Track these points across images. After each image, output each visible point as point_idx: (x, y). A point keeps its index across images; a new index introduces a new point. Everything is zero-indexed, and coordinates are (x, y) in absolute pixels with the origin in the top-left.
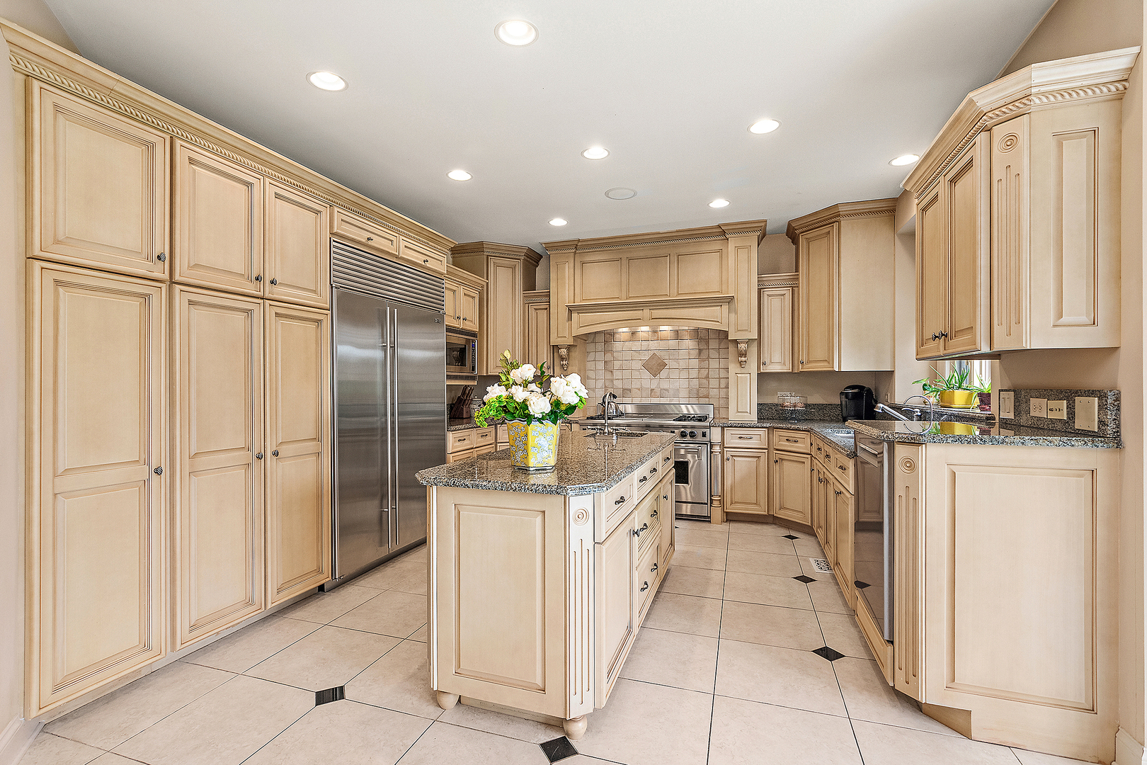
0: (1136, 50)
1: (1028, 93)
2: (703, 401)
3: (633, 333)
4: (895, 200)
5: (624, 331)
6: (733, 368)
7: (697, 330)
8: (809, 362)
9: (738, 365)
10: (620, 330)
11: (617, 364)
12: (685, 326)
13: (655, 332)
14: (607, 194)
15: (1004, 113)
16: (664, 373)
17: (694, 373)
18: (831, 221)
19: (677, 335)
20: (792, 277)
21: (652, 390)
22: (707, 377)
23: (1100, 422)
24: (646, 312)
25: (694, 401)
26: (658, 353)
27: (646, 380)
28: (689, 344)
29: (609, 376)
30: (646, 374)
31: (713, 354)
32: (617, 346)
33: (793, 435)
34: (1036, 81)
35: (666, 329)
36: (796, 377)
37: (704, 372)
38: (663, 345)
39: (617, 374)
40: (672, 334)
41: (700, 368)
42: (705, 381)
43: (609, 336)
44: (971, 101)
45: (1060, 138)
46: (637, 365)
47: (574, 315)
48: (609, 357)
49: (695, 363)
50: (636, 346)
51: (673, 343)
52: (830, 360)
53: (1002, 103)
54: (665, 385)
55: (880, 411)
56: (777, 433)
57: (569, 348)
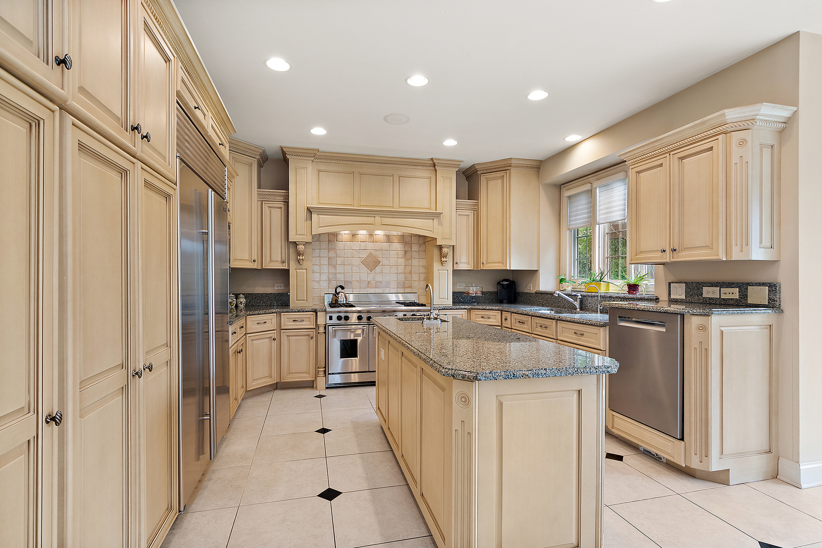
0: (795, 109)
1: (754, 117)
2: (408, 290)
3: (354, 235)
4: (541, 161)
5: (345, 234)
6: (436, 266)
7: (403, 236)
8: (488, 263)
9: (440, 264)
10: (343, 232)
11: (339, 261)
12: (395, 232)
13: (371, 235)
14: (385, 119)
15: (740, 126)
16: (378, 269)
17: (401, 269)
18: (505, 169)
19: (389, 238)
20: (472, 203)
21: (369, 282)
22: (411, 272)
23: (769, 299)
24: (378, 219)
25: (401, 290)
26: (373, 252)
27: (364, 274)
28: (397, 246)
29: (332, 270)
30: (364, 269)
31: (415, 255)
32: (340, 245)
33: (487, 313)
34: (762, 112)
35: (380, 233)
36: (476, 273)
37: (408, 268)
38: (377, 246)
39: (340, 269)
40: (385, 238)
41: (406, 266)
42: (409, 275)
43: (332, 237)
44: (724, 114)
45: (762, 146)
46: (357, 261)
47: (314, 216)
48: (332, 254)
49: (402, 261)
50: (356, 245)
51: (385, 245)
52: (503, 262)
53: (739, 120)
54: (379, 278)
55: (557, 295)
56: (474, 313)
57: (306, 244)
